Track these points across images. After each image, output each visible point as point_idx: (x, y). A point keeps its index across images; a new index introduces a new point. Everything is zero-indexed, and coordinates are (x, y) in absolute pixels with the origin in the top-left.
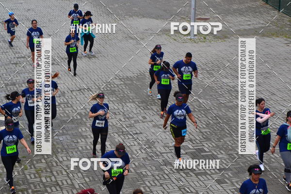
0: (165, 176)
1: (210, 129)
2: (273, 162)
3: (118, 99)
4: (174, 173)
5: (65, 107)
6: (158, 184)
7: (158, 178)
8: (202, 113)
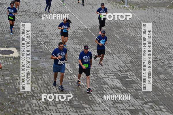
0: (104, 91)
1: (132, 64)
2: (168, 87)
3: (79, 42)
4: (109, 90)
5: (48, 45)
6: (99, 96)
7: (100, 92)
8: (128, 54)
